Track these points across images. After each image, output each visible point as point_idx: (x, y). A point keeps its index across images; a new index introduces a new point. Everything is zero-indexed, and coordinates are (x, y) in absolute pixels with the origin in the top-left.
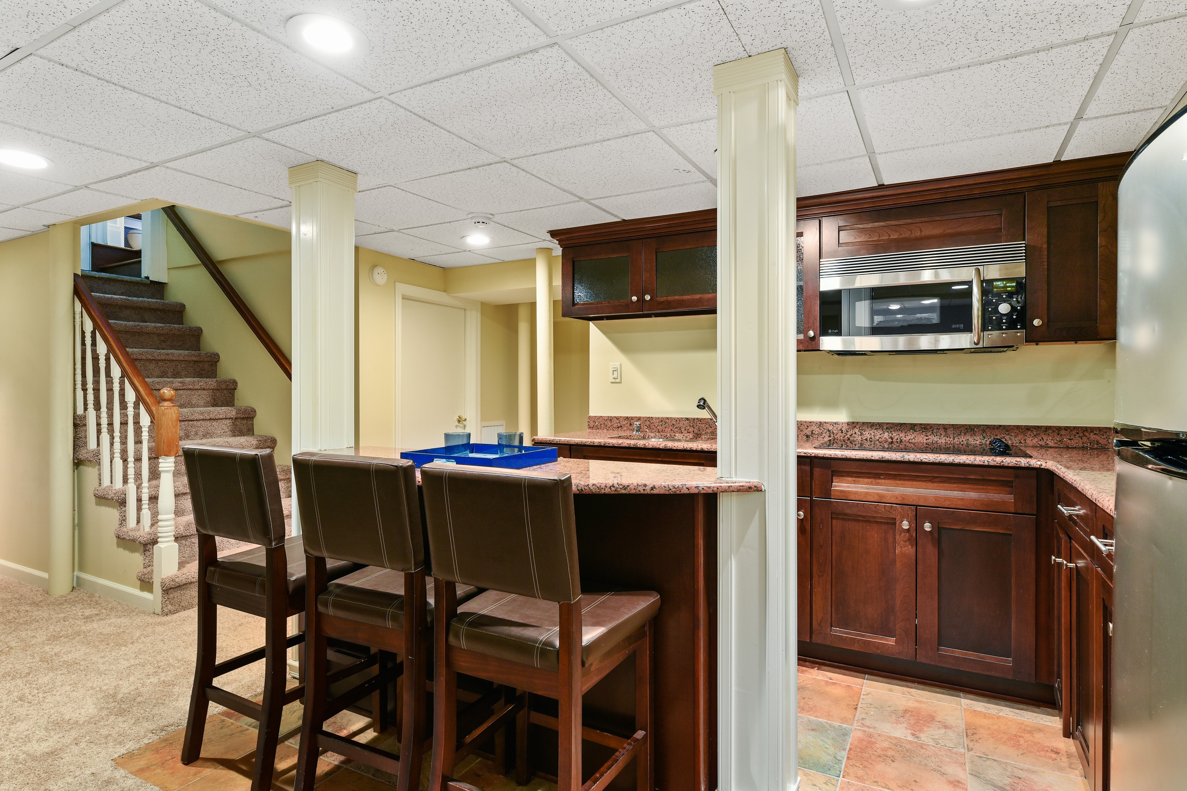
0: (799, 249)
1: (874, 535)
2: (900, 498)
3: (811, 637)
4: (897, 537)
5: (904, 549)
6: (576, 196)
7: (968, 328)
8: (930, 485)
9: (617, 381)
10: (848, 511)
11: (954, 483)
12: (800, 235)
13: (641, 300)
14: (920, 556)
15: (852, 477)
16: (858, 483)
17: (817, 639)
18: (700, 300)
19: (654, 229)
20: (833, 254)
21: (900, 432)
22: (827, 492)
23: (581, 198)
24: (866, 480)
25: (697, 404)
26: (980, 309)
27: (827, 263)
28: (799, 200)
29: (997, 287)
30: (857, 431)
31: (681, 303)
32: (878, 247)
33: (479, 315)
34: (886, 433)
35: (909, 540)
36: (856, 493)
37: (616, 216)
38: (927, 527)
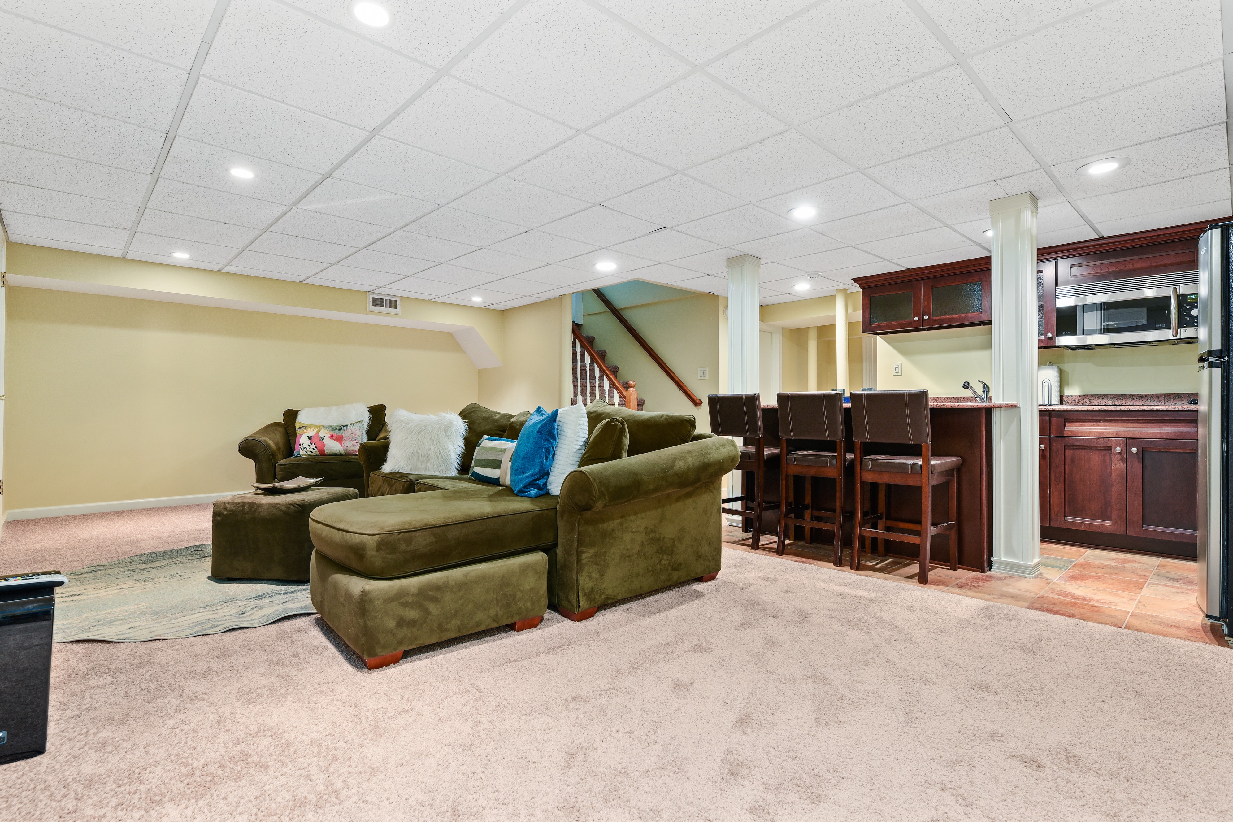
0: (1039, 280)
1: (1095, 458)
2: (1114, 434)
3: (1050, 524)
4: (1113, 458)
5: (1117, 465)
6: (882, 258)
7: (1168, 327)
8: (1136, 425)
9: (898, 374)
10: (1077, 444)
11: (1154, 423)
12: (1040, 272)
13: (922, 320)
14: (1129, 469)
15: (1079, 422)
16: (1084, 426)
17: (1054, 524)
18: (966, 318)
19: (930, 273)
20: (1066, 283)
21: (1121, 401)
22: (1061, 432)
23: (885, 259)
24: (1090, 424)
25: (963, 385)
26: (1177, 313)
27: (1061, 289)
28: (1038, 249)
29: (1191, 299)
30: (1087, 400)
31: (950, 320)
32: (1101, 277)
33: (781, 336)
34: (1110, 402)
35: (1121, 459)
36: (1082, 432)
37: (903, 267)
38: (1134, 450)
